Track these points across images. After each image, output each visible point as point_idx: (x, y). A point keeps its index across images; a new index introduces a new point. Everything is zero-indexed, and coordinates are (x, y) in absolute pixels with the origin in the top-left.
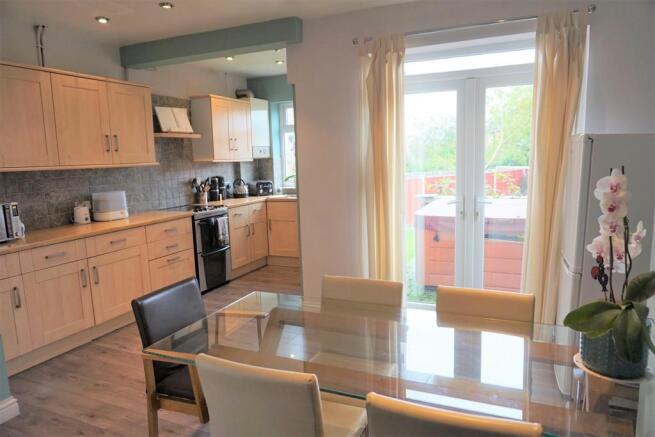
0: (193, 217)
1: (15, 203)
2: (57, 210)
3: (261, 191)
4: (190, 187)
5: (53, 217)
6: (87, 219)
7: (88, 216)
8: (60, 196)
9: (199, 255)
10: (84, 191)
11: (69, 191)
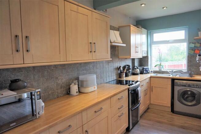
0: (128, 89)
1: (39, 90)
2: (61, 87)
3: (145, 72)
4: (117, 70)
5: (59, 91)
6: (77, 92)
7: (78, 90)
8: (63, 79)
9: (130, 110)
10: (75, 75)
11: (68, 75)
